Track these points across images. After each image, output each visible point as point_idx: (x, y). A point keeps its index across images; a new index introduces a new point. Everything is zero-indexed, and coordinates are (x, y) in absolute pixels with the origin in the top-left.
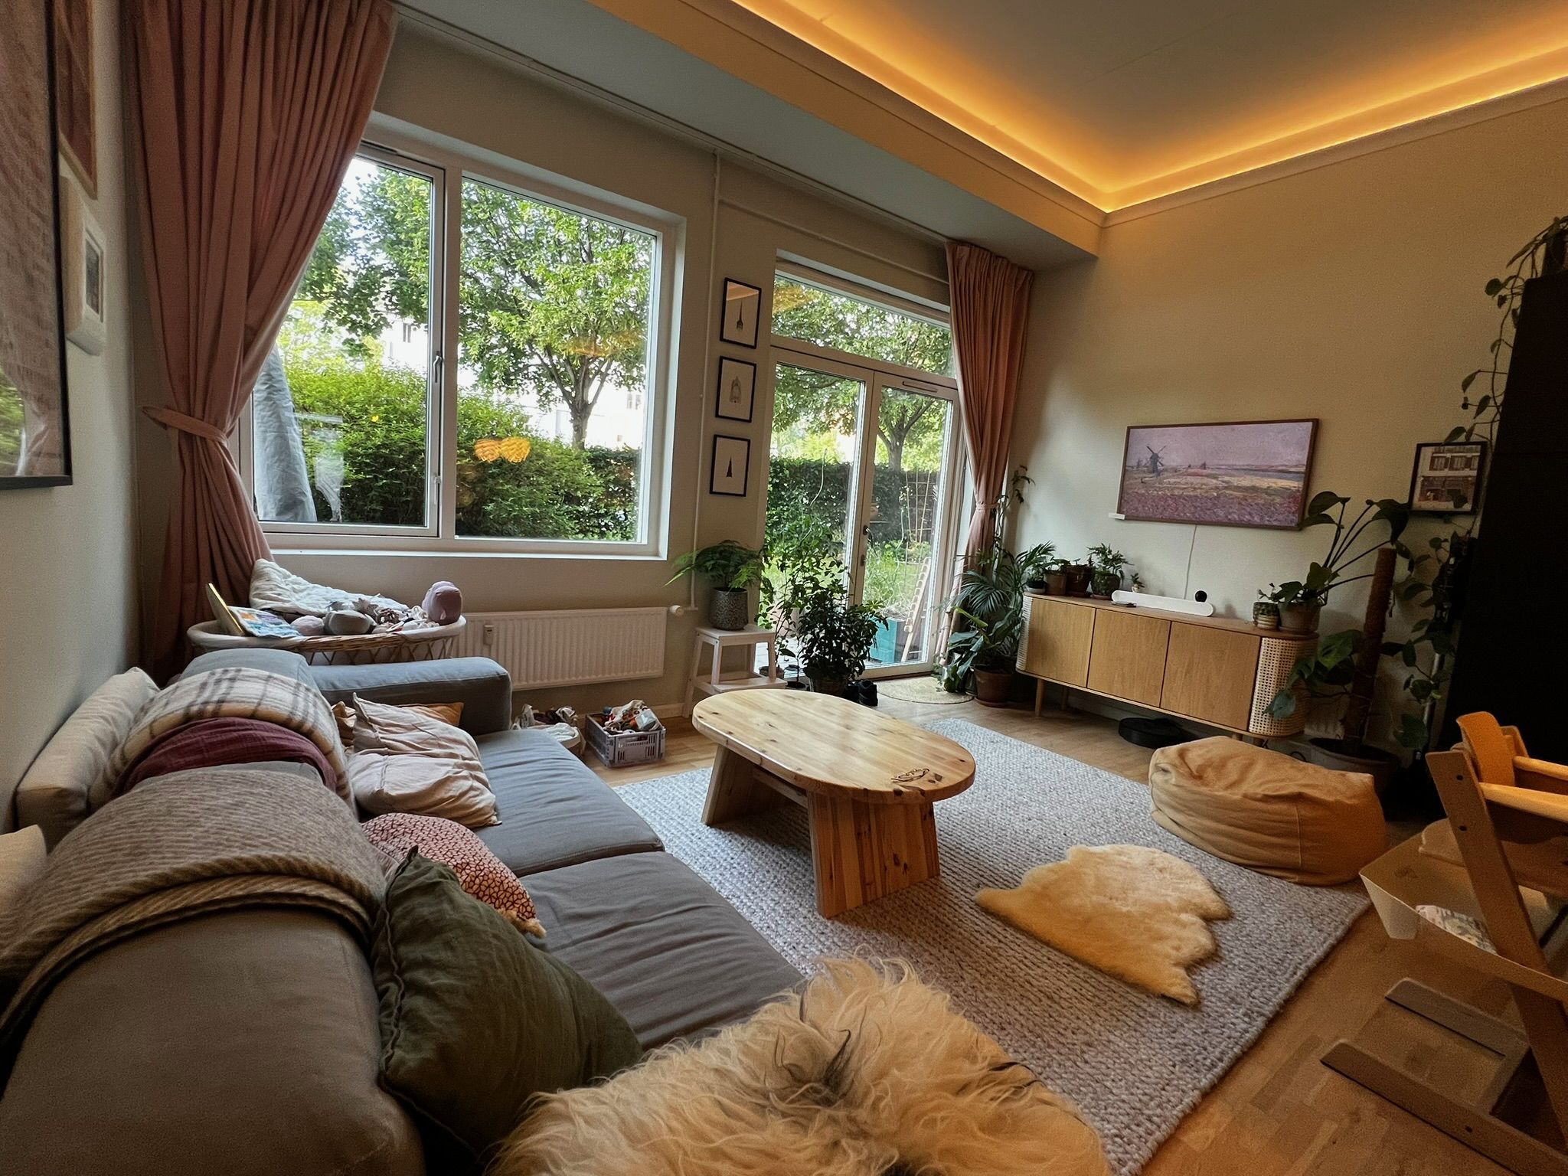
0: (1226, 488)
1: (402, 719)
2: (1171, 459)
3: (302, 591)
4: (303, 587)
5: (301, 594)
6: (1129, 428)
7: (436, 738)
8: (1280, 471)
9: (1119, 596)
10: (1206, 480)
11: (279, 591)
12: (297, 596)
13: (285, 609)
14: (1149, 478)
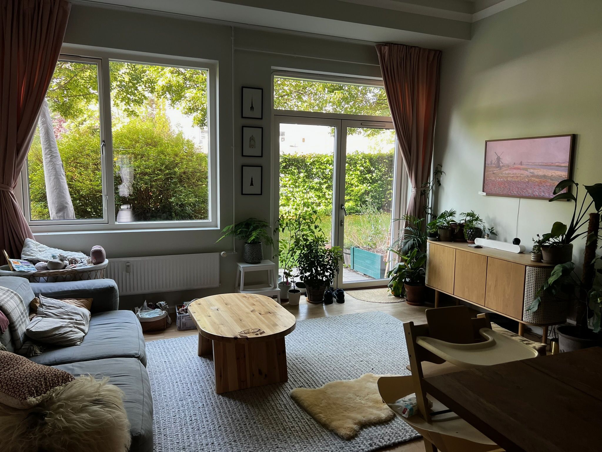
0: (532, 176)
1: (56, 304)
2: (506, 160)
3: (43, 251)
4: (44, 249)
5: (42, 253)
6: (486, 142)
7: (67, 312)
8: (557, 166)
9: (479, 241)
10: (522, 172)
11: (32, 252)
12: (40, 253)
13: (33, 259)
14: (496, 171)
